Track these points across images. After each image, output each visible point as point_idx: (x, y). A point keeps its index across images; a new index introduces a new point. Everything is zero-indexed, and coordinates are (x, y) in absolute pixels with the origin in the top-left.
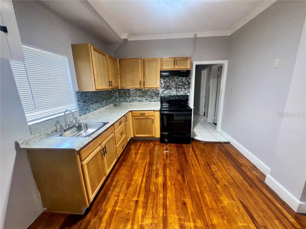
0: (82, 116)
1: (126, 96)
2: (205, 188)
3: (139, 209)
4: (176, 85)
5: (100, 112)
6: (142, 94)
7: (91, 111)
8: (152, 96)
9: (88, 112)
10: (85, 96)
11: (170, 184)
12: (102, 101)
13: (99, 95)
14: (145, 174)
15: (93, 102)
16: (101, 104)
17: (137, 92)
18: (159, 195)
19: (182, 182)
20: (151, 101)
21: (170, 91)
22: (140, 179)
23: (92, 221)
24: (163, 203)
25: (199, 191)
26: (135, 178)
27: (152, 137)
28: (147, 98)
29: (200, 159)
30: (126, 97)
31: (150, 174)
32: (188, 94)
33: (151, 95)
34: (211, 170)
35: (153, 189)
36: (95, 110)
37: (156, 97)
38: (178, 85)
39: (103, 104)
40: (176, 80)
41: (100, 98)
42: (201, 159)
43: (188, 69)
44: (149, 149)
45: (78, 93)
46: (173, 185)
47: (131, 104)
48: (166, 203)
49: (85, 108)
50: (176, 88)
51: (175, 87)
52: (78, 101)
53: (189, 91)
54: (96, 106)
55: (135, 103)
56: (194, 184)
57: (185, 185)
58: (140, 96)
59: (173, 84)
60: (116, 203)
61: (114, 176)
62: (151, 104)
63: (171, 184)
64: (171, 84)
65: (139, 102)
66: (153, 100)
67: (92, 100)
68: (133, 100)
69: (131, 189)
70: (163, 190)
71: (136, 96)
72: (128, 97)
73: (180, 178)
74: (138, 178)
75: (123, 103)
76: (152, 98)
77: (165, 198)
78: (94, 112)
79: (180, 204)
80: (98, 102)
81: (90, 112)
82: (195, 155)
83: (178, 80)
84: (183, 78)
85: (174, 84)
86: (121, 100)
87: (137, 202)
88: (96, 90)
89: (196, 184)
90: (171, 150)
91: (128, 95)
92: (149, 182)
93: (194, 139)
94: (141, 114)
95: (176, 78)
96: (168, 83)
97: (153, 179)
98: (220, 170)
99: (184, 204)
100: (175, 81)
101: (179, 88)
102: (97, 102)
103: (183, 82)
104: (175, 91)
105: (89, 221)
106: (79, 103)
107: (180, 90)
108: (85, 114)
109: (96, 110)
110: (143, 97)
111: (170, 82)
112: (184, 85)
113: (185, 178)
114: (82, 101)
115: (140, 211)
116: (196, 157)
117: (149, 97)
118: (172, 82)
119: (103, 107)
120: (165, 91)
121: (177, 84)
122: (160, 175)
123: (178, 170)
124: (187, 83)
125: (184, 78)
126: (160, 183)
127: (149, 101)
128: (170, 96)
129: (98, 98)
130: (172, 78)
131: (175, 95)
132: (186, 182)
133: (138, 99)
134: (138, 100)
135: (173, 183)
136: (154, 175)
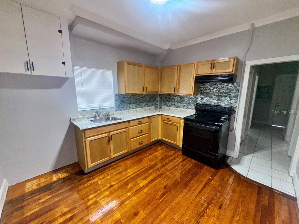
0: (117, 112)
1: (167, 100)
2: (172, 219)
3: (107, 191)
4: (218, 93)
5: (136, 111)
6: (180, 100)
7: (128, 109)
8: (190, 103)
9: (125, 110)
10: (123, 98)
11: (145, 191)
12: (141, 103)
13: (138, 98)
14: (138, 173)
15: (130, 103)
16: (140, 105)
17: (176, 98)
18: (129, 193)
19: (157, 197)
20: (188, 109)
21: (210, 99)
22: (132, 173)
23: (85, 179)
24: (124, 200)
25: (162, 216)
26: (129, 171)
27: (176, 145)
28: (184, 105)
29: (206, 190)
30: (167, 102)
31: (142, 174)
32: (236, 105)
33: (188, 101)
34: (206, 209)
35: (130, 185)
36: (132, 109)
37: (193, 104)
38: (221, 93)
39: (142, 105)
40: (219, 86)
41: (139, 100)
42: (208, 191)
43: (230, 72)
44: (165, 154)
45: (117, 95)
46: (146, 194)
47: (169, 109)
48: (126, 202)
49: (122, 106)
50: (218, 96)
51: (217, 94)
52: (116, 100)
53: (236, 101)
54: (134, 106)
55: (173, 108)
56: (167, 207)
57: (156, 202)
58: (178, 102)
59: (214, 91)
60: (103, 178)
61: (120, 162)
62: (188, 112)
63: (146, 193)
64: (212, 91)
65: (177, 107)
66: (190, 107)
67: (131, 101)
68: (172, 105)
69: (119, 176)
70: (135, 192)
71: (175, 101)
72: (168, 102)
73: (160, 193)
74: (131, 172)
75: (164, 107)
76: (189, 105)
77: (130, 197)
78: (129, 110)
79: (133, 211)
80: (136, 103)
81: (126, 110)
82: (206, 184)
83: (222, 86)
84: (228, 84)
85: (216, 91)
86: (163, 104)
87: (112, 186)
88: (126, 93)
89: (167, 209)
90: (185, 165)
91: (168, 100)
92: (134, 179)
93: (230, 166)
94: (169, 119)
95: (219, 84)
96: (208, 90)
97: (139, 180)
98: (218, 218)
99: (136, 214)
100: (217, 88)
101: (222, 96)
102: (134, 103)
103: (228, 89)
104: (217, 99)
105: (84, 179)
106: (117, 102)
107: (223, 98)
108: (121, 110)
109: (134, 109)
110: (181, 103)
111: (212, 89)
112: (229, 93)
113: (165, 197)
114: (119, 101)
115: (107, 193)
116: (204, 186)
117: (187, 104)
118: (214, 88)
119: (142, 108)
120: (204, 99)
121: (219, 91)
122: (147, 180)
123: (167, 185)
124: (234, 91)
125: (230, 84)
126: (140, 185)
127: (186, 108)
128: (210, 105)
129: (137, 100)
130: (214, 84)
131: (216, 104)
132: (160, 201)
133: (177, 104)
134: (176, 106)
135: (149, 192)
136: (142, 177)
